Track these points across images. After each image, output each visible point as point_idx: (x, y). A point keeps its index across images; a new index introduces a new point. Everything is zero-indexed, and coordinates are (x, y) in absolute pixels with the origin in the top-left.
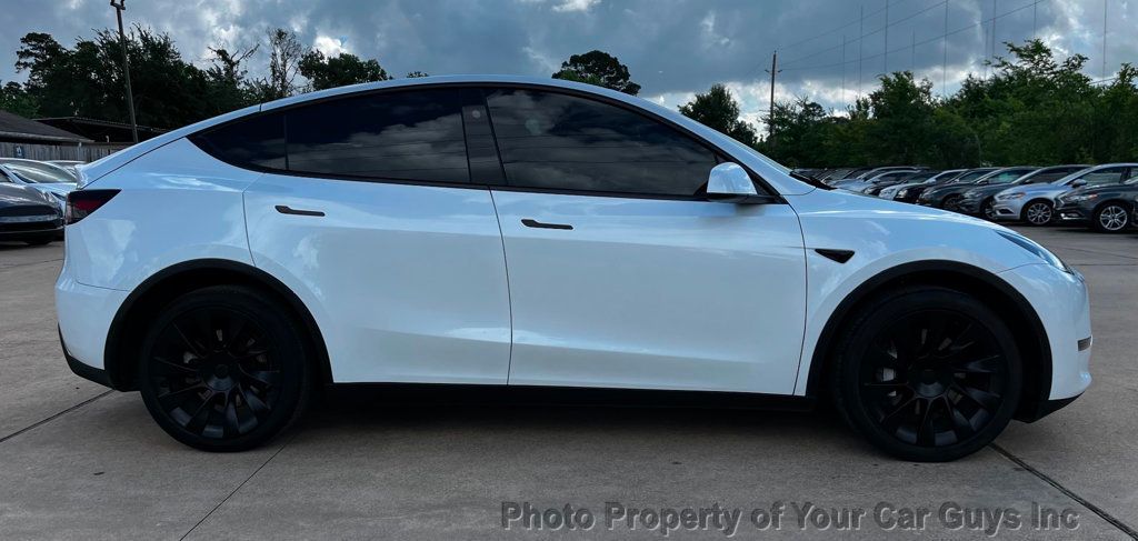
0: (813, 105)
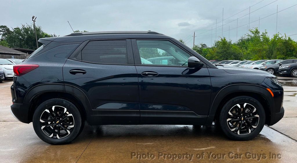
0: (204, 44)
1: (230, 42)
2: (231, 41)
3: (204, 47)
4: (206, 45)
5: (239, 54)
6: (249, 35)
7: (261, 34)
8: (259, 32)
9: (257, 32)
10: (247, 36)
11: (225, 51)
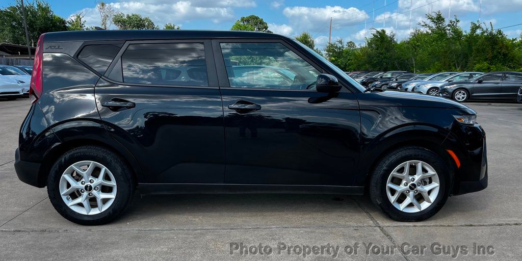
1: (392, 39)
2: (393, 36)
4: (353, 43)
5: (407, 59)
6: (426, 25)
7: (447, 22)
8: (443, 19)
9: (440, 19)
10: (423, 26)
11: (382, 54)
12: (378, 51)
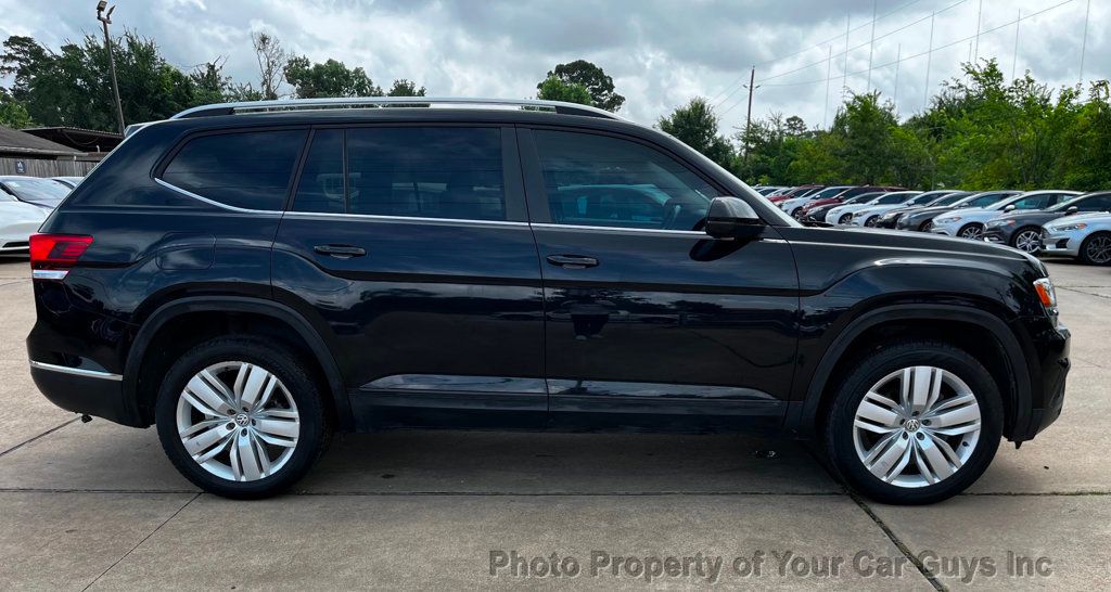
2: (891, 110)
3: (795, 129)
4: (801, 120)
5: (918, 161)
6: (960, 86)
7: (1007, 83)
8: (1000, 75)
9: (992, 73)
10: (954, 88)
11: (864, 147)
12: (856, 142)
